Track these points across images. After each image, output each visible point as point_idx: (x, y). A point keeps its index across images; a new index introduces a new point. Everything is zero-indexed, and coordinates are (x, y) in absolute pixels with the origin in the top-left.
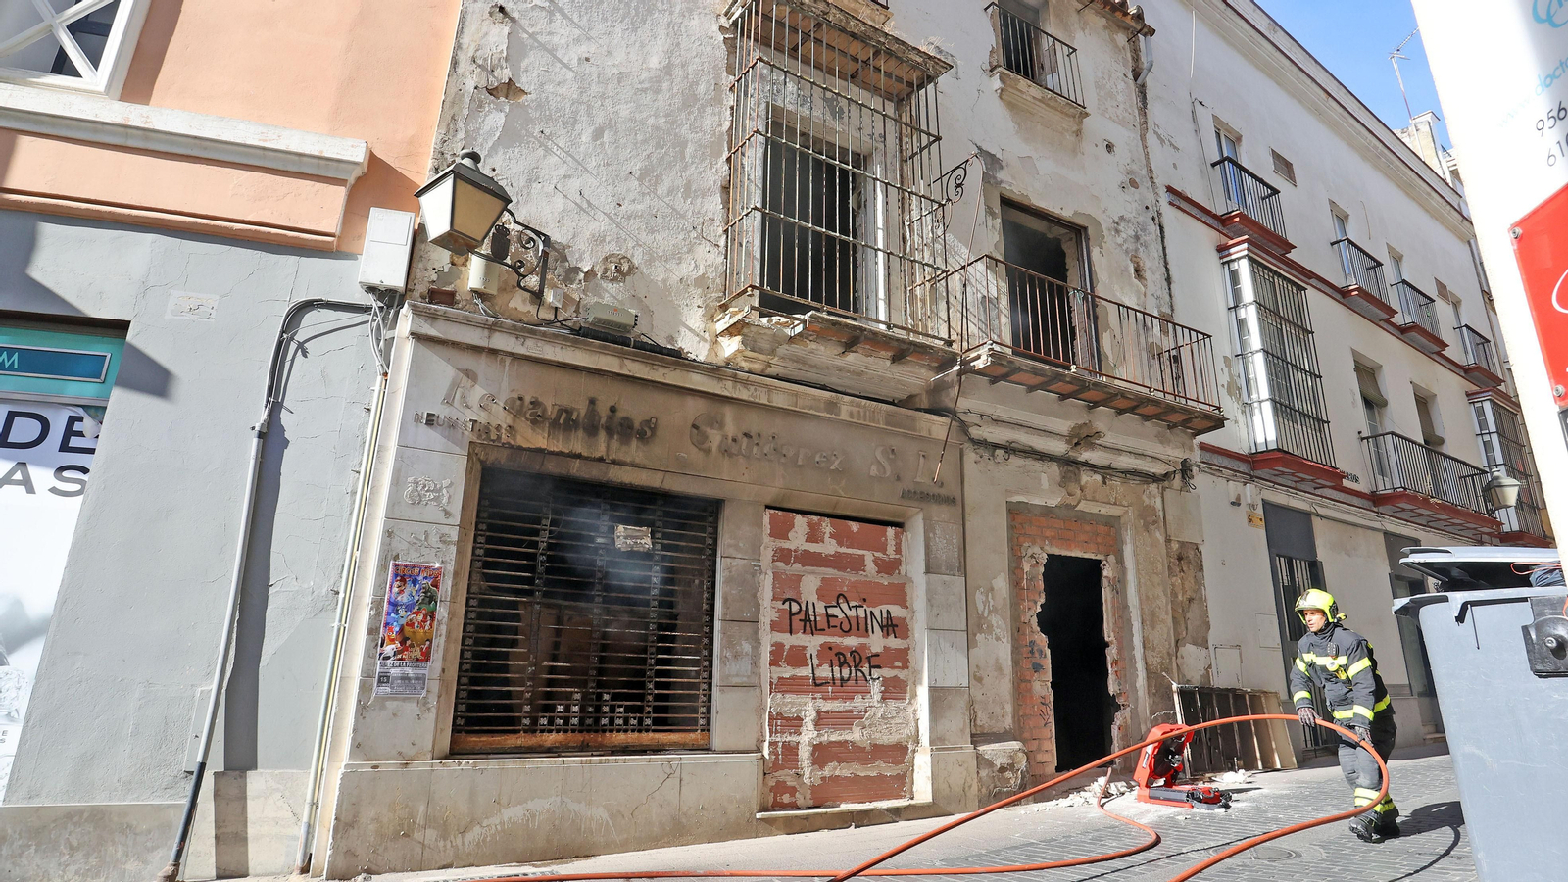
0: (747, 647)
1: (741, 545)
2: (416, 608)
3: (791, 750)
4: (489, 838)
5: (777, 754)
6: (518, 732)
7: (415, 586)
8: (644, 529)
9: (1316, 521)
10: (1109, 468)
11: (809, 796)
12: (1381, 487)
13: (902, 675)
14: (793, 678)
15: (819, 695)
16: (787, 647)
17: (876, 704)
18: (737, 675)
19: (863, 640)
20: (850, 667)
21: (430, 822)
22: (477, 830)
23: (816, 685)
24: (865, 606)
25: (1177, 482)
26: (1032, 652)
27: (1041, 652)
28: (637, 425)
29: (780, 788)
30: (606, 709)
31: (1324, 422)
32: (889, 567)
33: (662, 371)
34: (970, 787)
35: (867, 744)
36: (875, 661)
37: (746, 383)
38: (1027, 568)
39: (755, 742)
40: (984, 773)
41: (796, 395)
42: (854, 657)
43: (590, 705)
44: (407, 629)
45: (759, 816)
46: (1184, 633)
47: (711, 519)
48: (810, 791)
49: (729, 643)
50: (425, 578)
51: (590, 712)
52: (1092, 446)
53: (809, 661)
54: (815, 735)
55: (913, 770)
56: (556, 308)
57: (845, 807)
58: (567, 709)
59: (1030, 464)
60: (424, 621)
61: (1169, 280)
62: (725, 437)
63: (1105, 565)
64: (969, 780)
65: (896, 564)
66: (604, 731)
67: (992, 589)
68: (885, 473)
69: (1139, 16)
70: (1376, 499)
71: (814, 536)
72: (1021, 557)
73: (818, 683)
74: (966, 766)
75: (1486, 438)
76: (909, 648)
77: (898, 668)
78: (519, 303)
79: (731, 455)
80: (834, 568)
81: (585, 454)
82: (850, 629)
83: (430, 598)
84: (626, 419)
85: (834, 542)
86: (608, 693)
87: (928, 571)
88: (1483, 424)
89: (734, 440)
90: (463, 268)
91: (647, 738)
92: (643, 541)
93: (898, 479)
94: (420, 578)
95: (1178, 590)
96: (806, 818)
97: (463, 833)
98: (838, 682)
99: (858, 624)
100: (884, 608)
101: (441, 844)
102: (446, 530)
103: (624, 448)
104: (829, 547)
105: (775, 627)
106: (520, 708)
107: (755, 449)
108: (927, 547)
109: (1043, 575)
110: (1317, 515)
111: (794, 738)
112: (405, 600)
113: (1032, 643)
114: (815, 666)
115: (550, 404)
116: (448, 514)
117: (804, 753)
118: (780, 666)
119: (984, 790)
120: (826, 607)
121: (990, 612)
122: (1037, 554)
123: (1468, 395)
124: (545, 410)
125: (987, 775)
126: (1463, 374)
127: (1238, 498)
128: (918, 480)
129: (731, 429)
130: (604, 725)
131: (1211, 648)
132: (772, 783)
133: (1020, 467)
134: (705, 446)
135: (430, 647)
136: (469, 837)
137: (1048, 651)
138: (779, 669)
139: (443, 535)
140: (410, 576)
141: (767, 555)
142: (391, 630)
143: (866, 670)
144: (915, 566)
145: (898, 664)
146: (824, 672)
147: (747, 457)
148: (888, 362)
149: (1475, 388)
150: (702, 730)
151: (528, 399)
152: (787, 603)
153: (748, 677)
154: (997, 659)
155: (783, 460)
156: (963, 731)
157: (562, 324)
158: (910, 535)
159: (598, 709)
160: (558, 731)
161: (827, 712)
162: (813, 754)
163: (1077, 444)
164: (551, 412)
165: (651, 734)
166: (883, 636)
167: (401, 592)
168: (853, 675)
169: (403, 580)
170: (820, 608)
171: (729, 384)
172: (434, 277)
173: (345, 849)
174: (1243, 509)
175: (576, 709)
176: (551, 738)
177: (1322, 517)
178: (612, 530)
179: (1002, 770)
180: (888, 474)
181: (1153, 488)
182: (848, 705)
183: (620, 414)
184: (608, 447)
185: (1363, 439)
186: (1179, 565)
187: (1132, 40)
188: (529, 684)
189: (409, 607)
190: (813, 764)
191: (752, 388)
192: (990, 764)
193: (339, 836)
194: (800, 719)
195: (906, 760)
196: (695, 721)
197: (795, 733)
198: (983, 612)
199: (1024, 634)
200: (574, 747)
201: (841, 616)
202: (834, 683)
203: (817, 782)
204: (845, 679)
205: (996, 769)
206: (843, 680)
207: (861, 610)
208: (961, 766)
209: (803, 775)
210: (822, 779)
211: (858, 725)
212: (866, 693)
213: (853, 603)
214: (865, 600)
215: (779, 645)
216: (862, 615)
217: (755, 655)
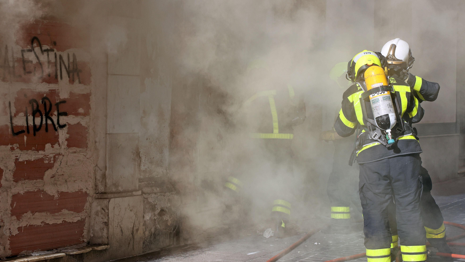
11: (8, 246)
13: (84, 121)
15: (15, 146)
17: (62, 151)
19: (53, 86)
20: (41, 115)
23: (14, 135)
24: (55, 50)
34: (137, 230)
35: (55, 193)
36: (62, 107)
40: (148, 217)
42: (45, 104)
48: (8, 242)
53: (8, 109)
54: (14, 186)
55: (90, 217)
64: (137, 223)
73: (16, 133)
74: (135, 210)
76: (90, 94)
77: (80, 114)
82: (43, 74)
98: (31, 131)
100: (71, 51)
114: (13, 115)
120: (22, 52)
125: (150, 218)
143: (55, 118)
145: (81, 110)
146: (20, 121)
156: (133, 177)
161: (24, 163)
162: (12, 204)
166: (70, 81)
168: (44, 122)
170: (18, 54)
179: (162, 212)
182: (40, 154)
190: (12, 215)
192: (153, 208)
195: (86, 207)
201: (35, 61)
202: (28, 132)
203: (15, 232)
204: (38, 127)
205: (157, 212)
206: (36, 129)
207: (52, 55)
208: (131, 211)
209: (3, 226)
210: (19, 229)
211: (48, 174)
212: (54, 141)
213: (45, 47)
214: (55, 43)
216: (52, 59)
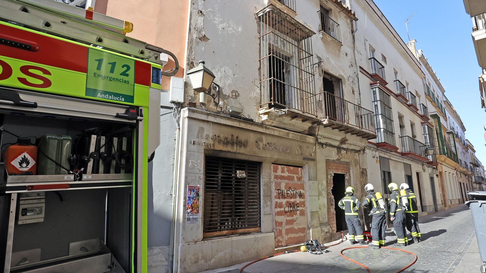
0: (269, 203)
1: (267, 175)
2: (195, 198)
3: (281, 231)
4: (216, 261)
6: (217, 231)
7: (194, 192)
8: (243, 171)
9: (390, 161)
10: (348, 149)
11: (285, 243)
12: (404, 151)
13: (304, 209)
14: (280, 211)
15: (286, 216)
16: (278, 203)
17: (298, 217)
18: (267, 211)
19: (295, 200)
20: (292, 207)
21: (203, 258)
22: (213, 259)
23: (285, 213)
25: (362, 152)
26: (331, 200)
27: (333, 200)
28: (243, 142)
29: (279, 241)
30: (237, 223)
31: (394, 134)
32: (299, 179)
33: (249, 126)
34: (320, 238)
35: (297, 228)
36: (298, 205)
37: (268, 129)
38: (329, 178)
40: (322, 234)
41: (280, 131)
42: (293, 204)
43: (233, 222)
44: (193, 204)
45: (276, 249)
47: (258, 168)
49: (265, 202)
50: (196, 190)
51: (233, 224)
52: (345, 144)
53: (283, 206)
54: (286, 227)
56: (221, 108)
58: (228, 224)
59: (330, 148)
60: (197, 202)
61: (360, 94)
62: (263, 144)
63: (346, 176)
64: (320, 236)
65: (301, 178)
66: (237, 229)
67: (323, 184)
68: (299, 153)
69: (354, 15)
70: (403, 154)
71: (283, 172)
72: (328, 174)
73: (286, 212)
74: (319, 232)
75: (425, 135)
76: (305, 201)
78: (212, 106)
79: (265, 150)
80: (288, 180)
81: (231, 151)
82: (292, 197)
83: (198, 195)
84: (240, 140)
85: (287, 172)
86: (237, 218)
87: (309, 180)
88: (425, 131)
89: (266, 145)
90: (197, 96)
91: (246, 230)
92: (243, 175)
93: (302, 154)
94: (195, 190)
95: (362, 182)
96: (286, 249)
97: (210, 260)
99: (294, 195)
100: (299, 190)
101: (205, 264)
102: (200, 175)
103: (241, 149)
104: (286, 174)
105: (276, 197)
106: (217, 224)
107: (270, 147)
108: (309, 173)
109: (333, 179)
110: (391, 159)
111: (281, 228)
112: (192, 196)
113: (331, 198)
114: (285, 207)
115: (222, 136)
116: (200, 171)
117: (284, 232)
118: (277, 208)
119: (323, 238)
120: (287, 191)
121: (322, 190)
122: (332, 173)
123: (421, 123)
124: (221, 138)
126: (421, 117)
127: (375, 156)
128: (307, 154)
129: (265, 142)
130: (237, 227)
132: (277, 240)
133: (328, 150)
134: (259, 147)
135: (198, 209)
136: (212, 261)
137: (334, 200)
139: (199, 177)
140: (192, 189)
141: (273, 177)
142: (189, 205)
143: (296, 208)
144: (306, 179)
145: (303, 206)
146: (287, 209)
147: (269, 150)
148: (301, 122)
149: (423, 122)
150: (259, 227)
151: (217, 136)
152: (278, 191)
153: (270, 212)
154: (324, 203)
155: (277, 150)
156: (318, 223)
157: (223, 112)
158: (304, 170)
159: (235, 223)
160: (226, 230)
161: (288, 220)
163: (342, 143)
164: (223, 139)
165: (247, 229)
166: (299, 198)
167: (191, 194)
168: (293, 209)
169: (191, 191)
170: (285, 192)
171: (265, 129)
172: (190, 99)
173: (183, 267)
174: (376, 158)
175: (230, 223)
176: (225, 232)
177: (392, 160)
178: (236, 172)
179: (326, 233)
180: (300, 152)
181: (357, 154)
182: (292, 218)
183: (239, 139)
184: (237, 149)
185: (400, 137)
186: (362, 175)
187: (351, 21)
188: (219, 217)
189: (193, 198)
190: (286, 234)
191: (270, 130)
192: (324, 231)
193: (182, 264)
194: (282, 222)
195: (305, 232)
196: (257, 225)
197: (281, 226)
199: (329, 196)
200: (230, 234)
201: (290, 193)
202: (289, 212)
203: (287, 239)
205: (325, 233)
206: (291, 211)
207: (294, 191)
210: (288, 238)
211: (295, 223)
212: (296, 214)
213: (292, 190)
214: (295, 188)
215: (277, 202)
216: (295, 193)
217: (271, 205)
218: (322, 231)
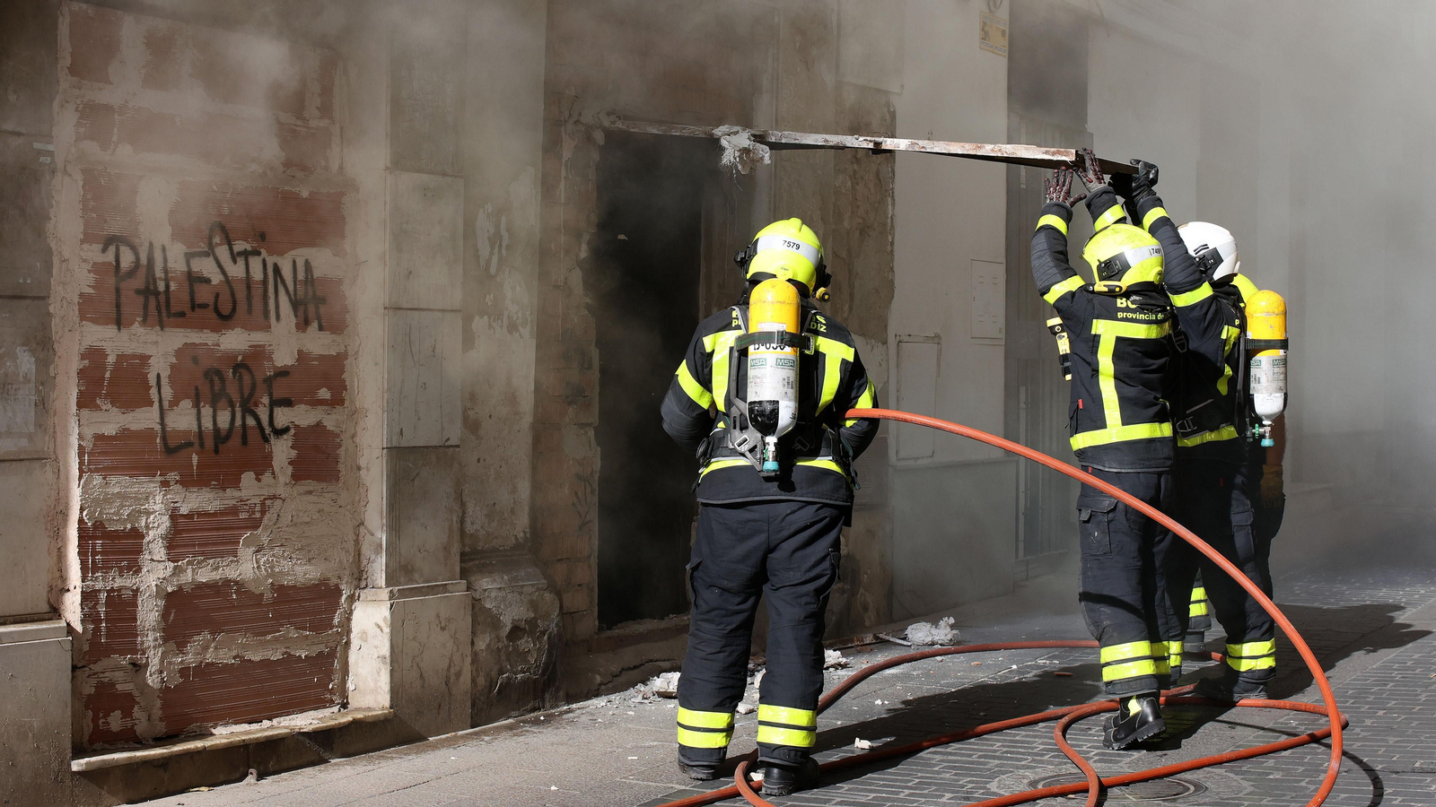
0: (26, 362)
1: (12, 98)
3: (122, 607)
5: (97, 621)
11: (157, 713)
13: (330, 421)
14: (125, 434)
15: (173, 476)
16: (111, 359)
17: (281, 491)
18: (8, 434)
19: (258, 338)
20: (232, 405)
23: (169, 451)
24: (263, 252)
26: (565, 357)
29: (105, 698)
32: (306, 150)
34: (458, 675)
35: (264, 588)
36: (280, 386)
39: (45, 594)
40: (482, 644)
42: (241, 379)
45: (77, 765)
46: (846, 308)
48: (158, 703)
53: (153, 391)
54: (169, 571)
55: (348, 644)
57: (224, 734)
64: (457, 658)
65: (320, 140)
71: (158, 75)
72: (559, 124)
73: (174, 447)
74: (452, 627)
76: (345, 356)
77: (322, 402)
82: (234, 309)
85: (199, 86)
87: (397, 164)
96: (163, 763)
98: (209, 443)
99: (249, 296)
100: (301, 254)
105: (88, 309)
109: (598, 168)
111: (127, 581)
113: (568, 333)
114: (166, 404)
117: (149, 614)
118: (98, 408)
119: (481, 679)
120: (187, 257)
121: (502, 261)
125: (489, 645)
131: (892, 341)
132: (89, 689)
137: (595, 354)
138: (96, 415)
141: (62, 122)
143: (263, 414)
144: (366, 150)
145: (324, 393)
146: (183, 420)
152: (112, 249)
153: (30, 437)
154: (508, 379)
156: (446, 549)
161: (189, 516)
162: (165, 615)
166: (298, 327)
168: (238, 422)
170: (177, 264)
179: (516, 632)
182: (230, 497)
190: (166, 640)
192: (495, 623)
194: (137, 535)
195: (336, 621)
197: (129, 568)
198: (488, 263)
201: (217, 279)
202: (202, 445)
203: (174, 680)
204: (223, 433)
205: (504, 631)
206: (220, 438)
207: (255, 263)
208: (443, 629)
209: (147, 665)
210: (184, 672)
211: (248, 541)
212: (262, 465)
213: (240, 246)
214: (263, 237)
215: (94, 356)
216: (257, 274)
217: (45, 382)
218: (479, 615)
